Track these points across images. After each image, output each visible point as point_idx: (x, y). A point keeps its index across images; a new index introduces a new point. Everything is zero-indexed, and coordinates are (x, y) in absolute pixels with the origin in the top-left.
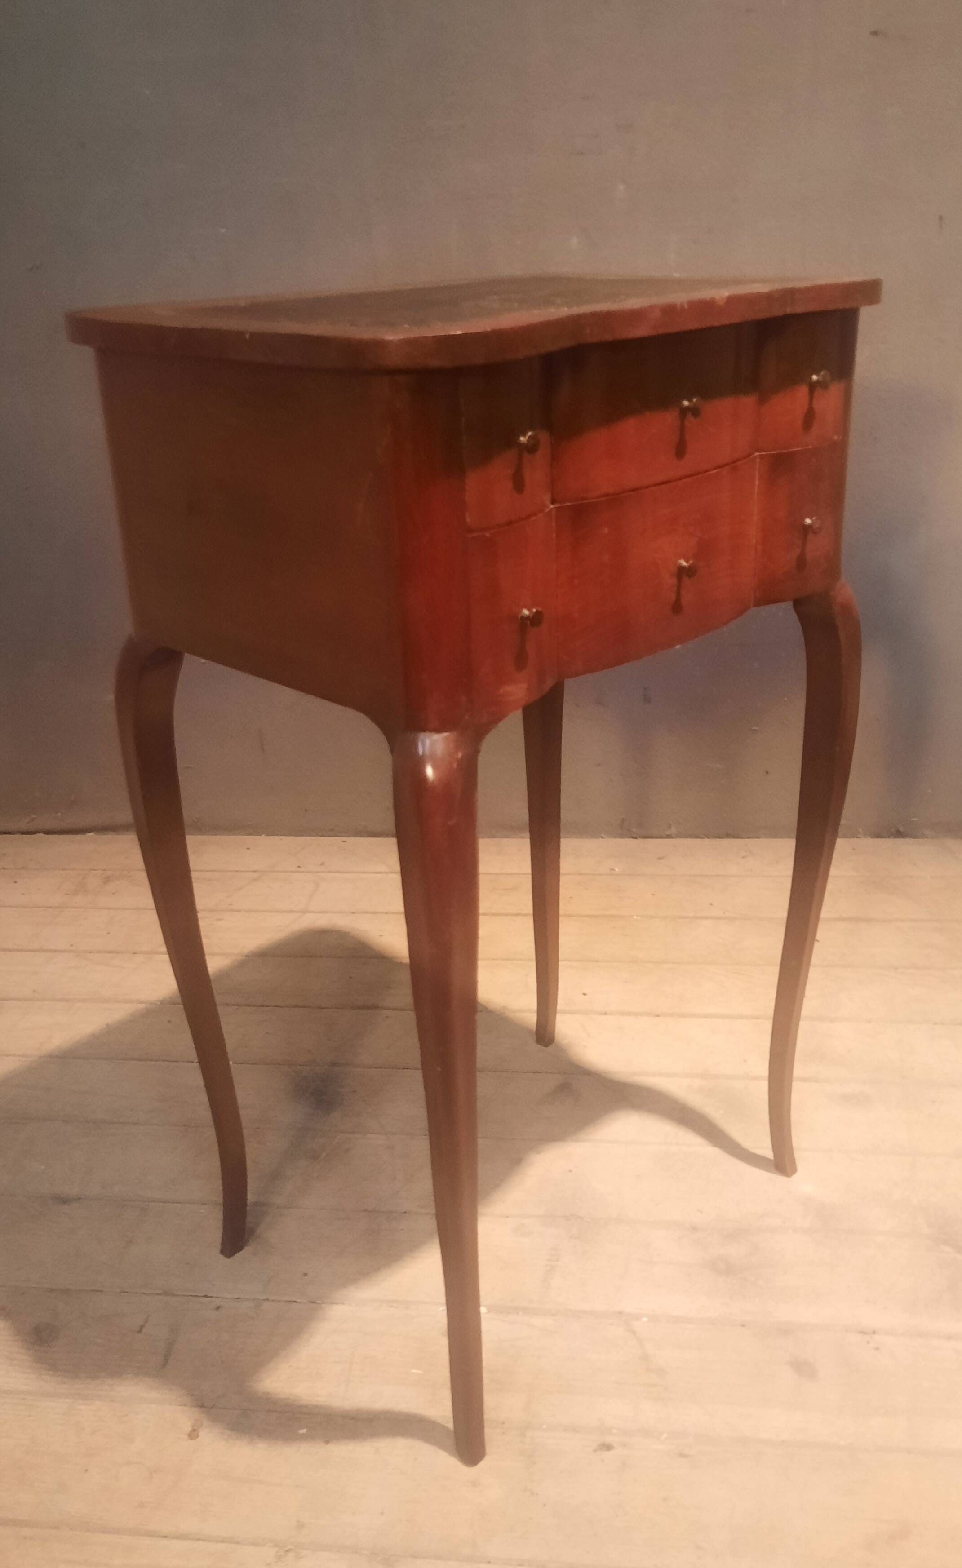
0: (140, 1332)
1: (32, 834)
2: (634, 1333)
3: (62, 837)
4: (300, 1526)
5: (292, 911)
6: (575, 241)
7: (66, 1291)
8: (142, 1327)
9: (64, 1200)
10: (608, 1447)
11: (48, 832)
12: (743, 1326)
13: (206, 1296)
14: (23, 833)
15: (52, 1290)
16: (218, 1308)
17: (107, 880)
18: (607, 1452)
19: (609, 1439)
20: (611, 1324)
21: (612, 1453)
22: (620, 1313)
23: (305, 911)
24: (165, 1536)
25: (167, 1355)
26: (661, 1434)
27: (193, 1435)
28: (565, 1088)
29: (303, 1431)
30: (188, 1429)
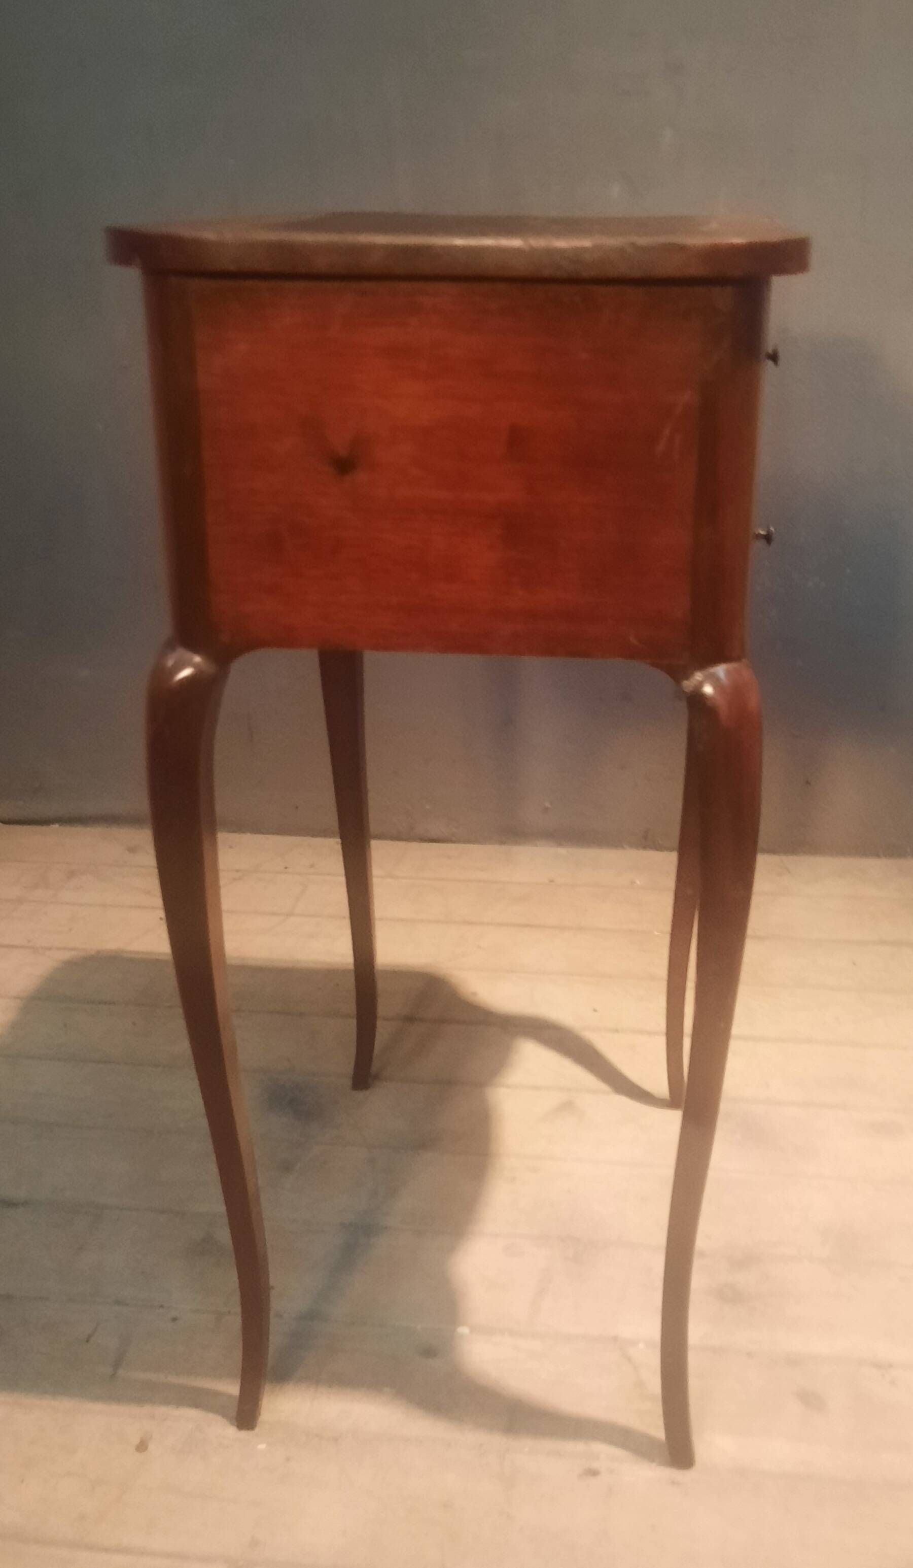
0: (87, 1341)
2: (629, 1359)
3: (26, 829)
4: (255, 1543)
5: (274, 914)
7: (9, 1298)
8: (90, 1336)
9: (10, 1204)
10: (594, 1473)
12: (750, 1355)
13: (162, 1307)
16: (174, 1319)
17: (71, 874)
18: (593, 1478)
19: (595, 1465)
20: (605, 1349)
21: (599, 1478)
22: (616, 1338)
23: (290, 914)
24: (107, 1550)
25: (117, 1365)
26: (653, 1461)
27: (142, 1447)
28: (567, 1107)
29: (262, 1446)
30: (136, 1441)
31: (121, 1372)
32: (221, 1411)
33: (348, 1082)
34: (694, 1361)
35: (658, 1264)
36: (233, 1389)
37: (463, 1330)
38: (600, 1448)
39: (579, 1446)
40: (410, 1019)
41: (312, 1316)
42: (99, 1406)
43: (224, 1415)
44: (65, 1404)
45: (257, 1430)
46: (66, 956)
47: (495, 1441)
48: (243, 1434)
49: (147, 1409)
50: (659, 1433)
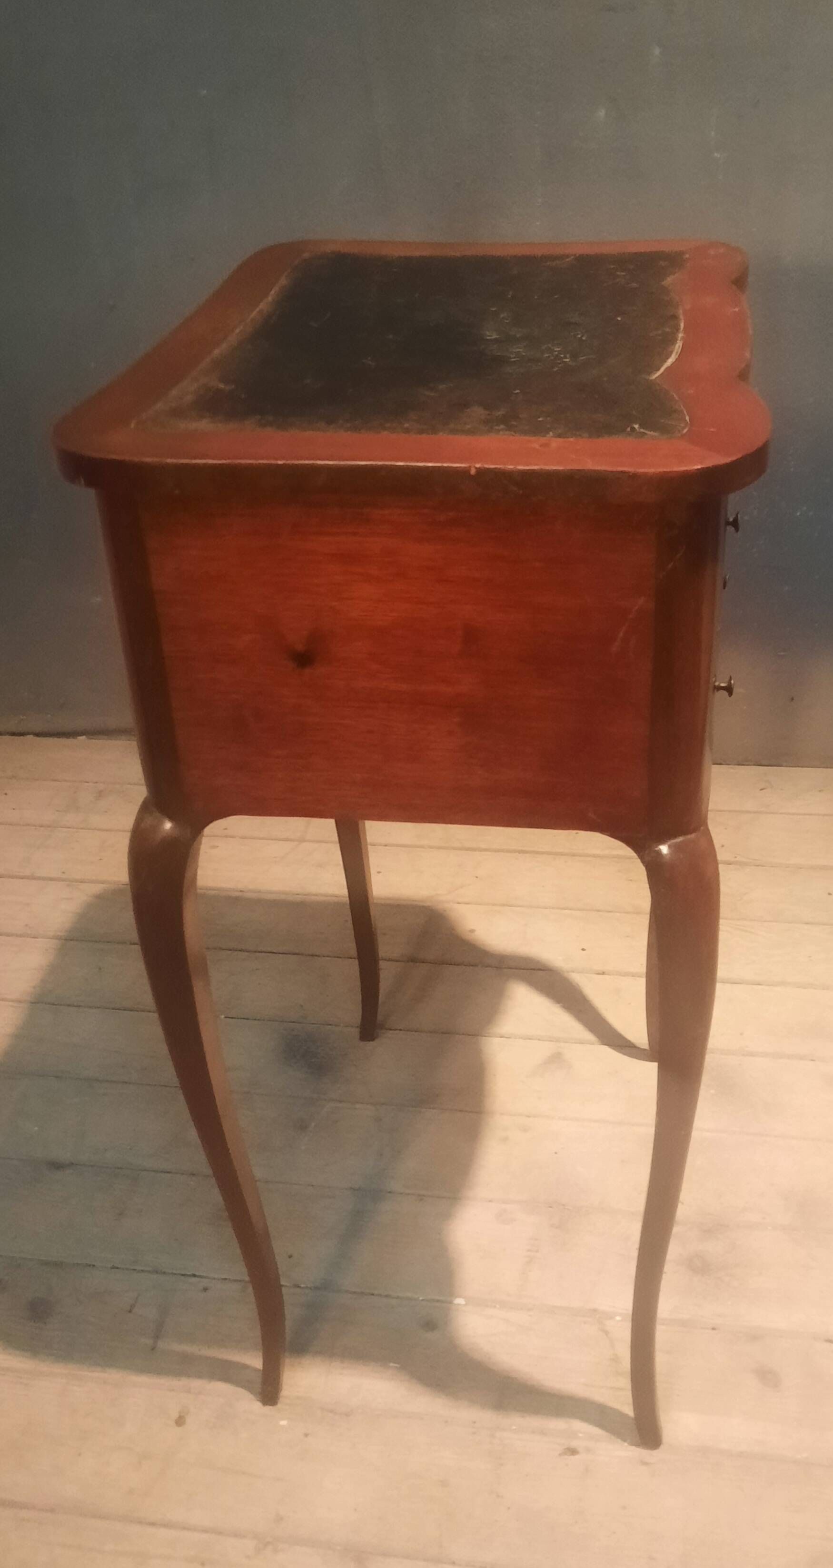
0: (130, 1311)
1: (21, 736)
2: (607, 1333)
3: (56, 740)
4: (279, 1519)
5: (287, 840)
6: (602, 113)
7: (59, 1265)
8: (132, 1306)
9: (57, 1166)
10: (573, 1452)
11: (37, 735)
12: (714, 1329)
13: (194, 1276)
14: (13, 734)
15: (47, 1263)
16: (206, 1289)
17: (100, 794)
18: (572, 1457)
19: (574, 1444)
20: (585, 1323)
21: (577, 1457)
22: (595, 1310)
23: (302, 840)
24: (153, 1524)
25: (157, 1337)
26: (625, 1441)
27: (180, 1421)
28: (556, 1060)
29: (284, 1423)
30: (175, 1415)
31: (161, 1344)
32: (246, 1385)
33: (355, 1032)
34: (662, 1335)
35: (635, 1229)
36: (255, 1361)
37: (459, 1301)
38: (578, 1426)
39: (558, 1424)
40: (413, 960)
41: (325, 1286)
42: (143, 1379)
43: (250, 1390)
44: (113, 1375)
45: (279, 1406)
46: (97, 889)
47: (486, 1417)
48: (268, 1409)
49: (184, 1382)
50: (629, 1411)
